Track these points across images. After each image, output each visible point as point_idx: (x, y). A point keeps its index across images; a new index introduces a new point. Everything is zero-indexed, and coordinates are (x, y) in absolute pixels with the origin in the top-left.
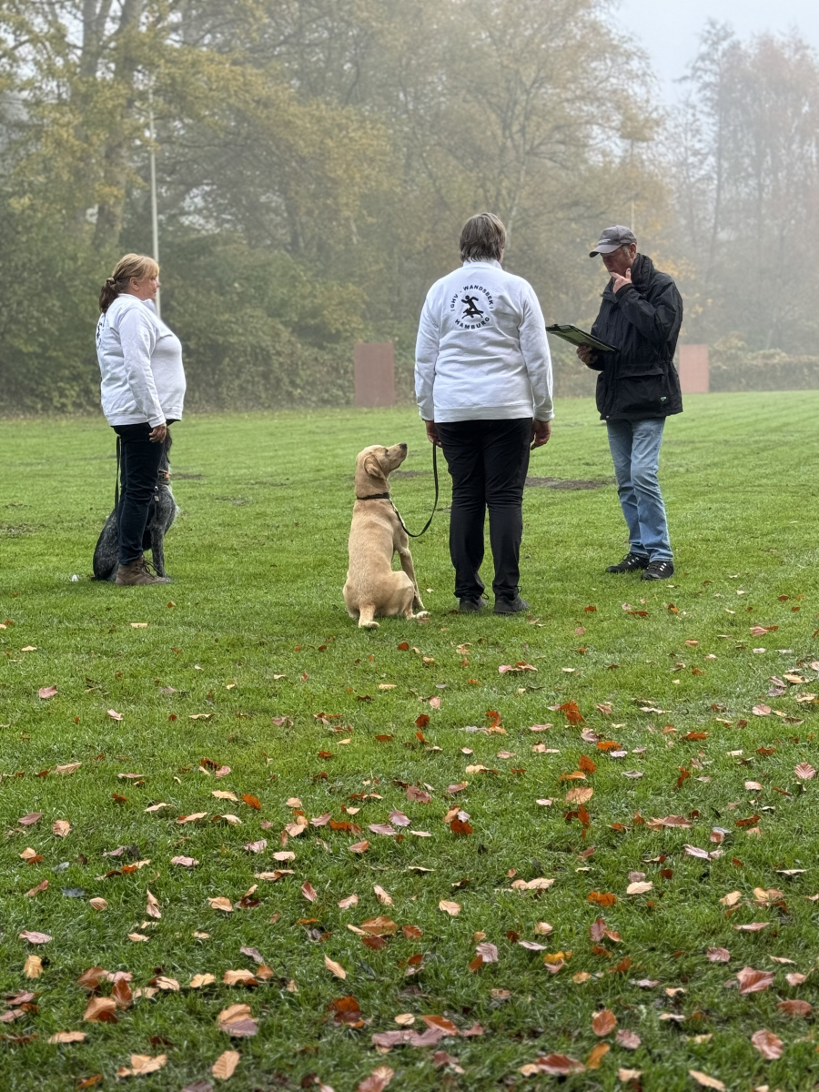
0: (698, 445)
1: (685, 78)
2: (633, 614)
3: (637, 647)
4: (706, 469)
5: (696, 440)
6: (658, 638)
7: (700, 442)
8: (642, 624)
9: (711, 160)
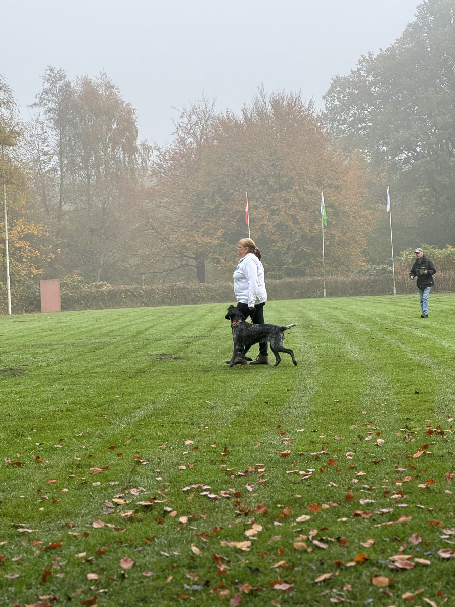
0: (54, 347)
1: (35, 105)
2: (12, 464)
3: (14, 488)
4: (60, 363)
5: (54, 344)
6: (29, 480)
7: (55, 345)
8: (18, 471)
9: (56, 158)
